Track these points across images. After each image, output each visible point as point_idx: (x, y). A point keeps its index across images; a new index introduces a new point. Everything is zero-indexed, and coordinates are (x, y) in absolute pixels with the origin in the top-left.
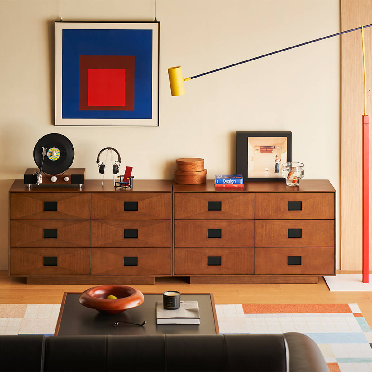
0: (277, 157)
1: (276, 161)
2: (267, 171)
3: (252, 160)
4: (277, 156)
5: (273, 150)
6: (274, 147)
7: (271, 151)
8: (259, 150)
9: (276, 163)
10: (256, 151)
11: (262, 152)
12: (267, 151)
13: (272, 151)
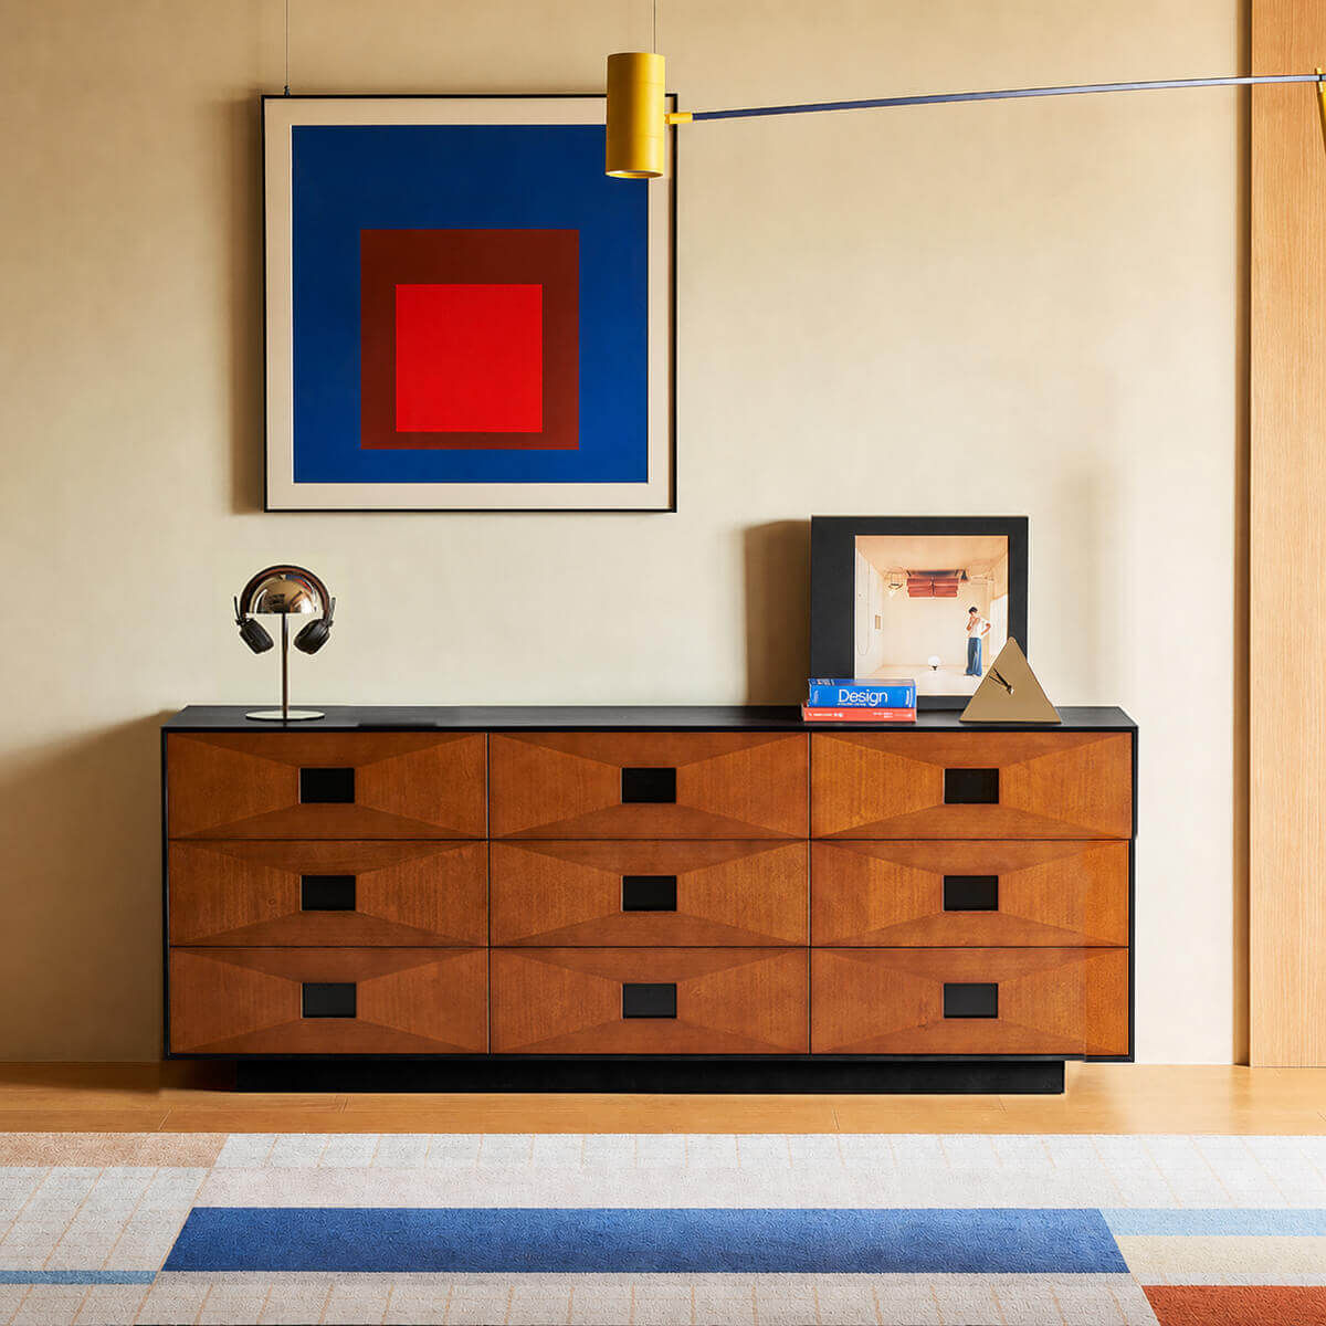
0: (976, 615)
1: (969, 628)
2: (935, 668)
3: (878, 626)
4: (973, 610)
5: (961, 585)
6: (960, 575)
7: (952, 592)
8: (905, 587)
9: (971, 639)
10: (892, 592)
11: (913, 593)
12: (933, 591)
13: (957, 588)
